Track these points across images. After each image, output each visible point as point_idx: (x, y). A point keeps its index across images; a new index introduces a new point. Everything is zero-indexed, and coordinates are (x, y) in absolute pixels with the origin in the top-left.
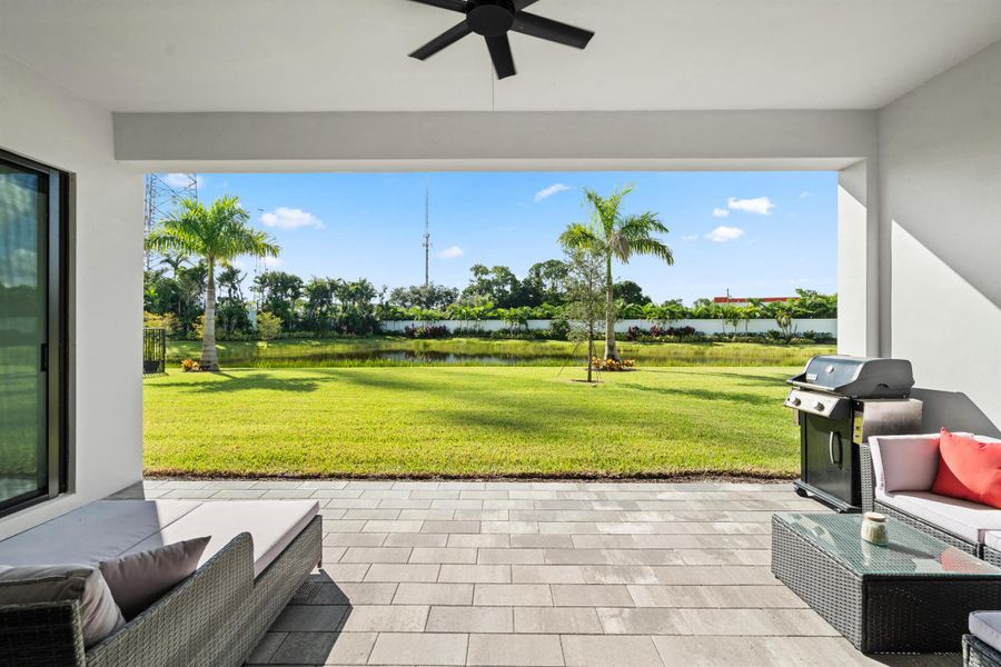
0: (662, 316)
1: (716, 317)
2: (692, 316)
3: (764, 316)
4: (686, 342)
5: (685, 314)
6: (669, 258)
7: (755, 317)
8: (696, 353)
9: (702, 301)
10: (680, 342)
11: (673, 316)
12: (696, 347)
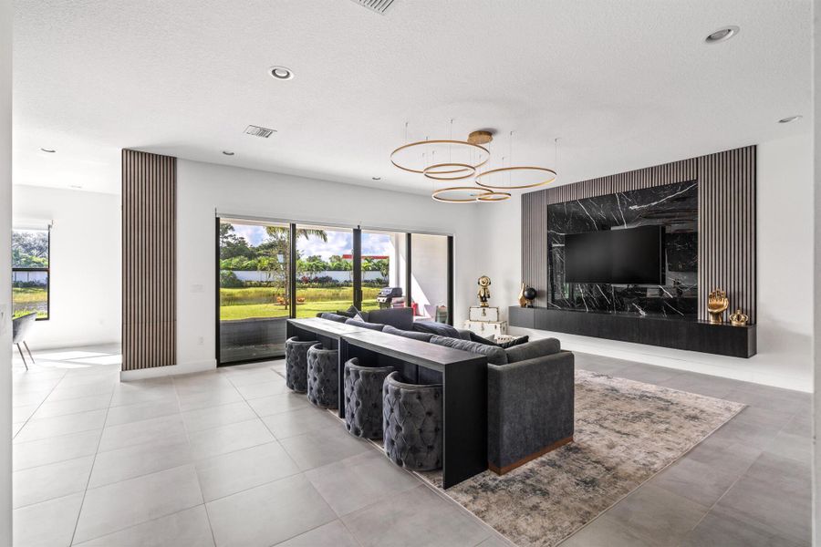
0: (310, 269)
1: (346, 270)
2: (330, 269)
3: (374, 270)
4: (327, 287)
5: (325, 268)
6: (325, 240)
7: (369, 270)
8: (334, 295)
9: (335, 257)
10: (322, 287)
11: (318, 269)
12: (333, 290)
